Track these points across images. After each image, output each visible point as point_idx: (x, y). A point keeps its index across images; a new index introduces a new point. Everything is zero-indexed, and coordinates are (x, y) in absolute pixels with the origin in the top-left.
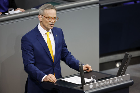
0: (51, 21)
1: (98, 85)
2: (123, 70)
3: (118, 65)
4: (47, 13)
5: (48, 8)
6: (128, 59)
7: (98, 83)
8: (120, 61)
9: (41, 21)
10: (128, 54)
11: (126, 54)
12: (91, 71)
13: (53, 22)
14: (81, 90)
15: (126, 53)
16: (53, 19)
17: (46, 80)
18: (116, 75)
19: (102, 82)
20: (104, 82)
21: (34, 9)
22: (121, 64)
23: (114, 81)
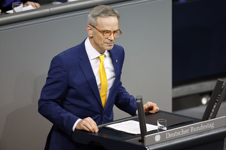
0: (109, 38)
1: (170, 136)
2: (213, 110)
3: (204, 101)
4: (101, 22)
5: (103, 15)
6: (222, 90)
7: (170, 132)
8: (208, 93)
9: (91, 36)
10: (223, 82)
11: (219, 81)
12: (158, 112)
13: (113, 38)
14: (140, 144)
15: (219, 79)
16: (112, 34)
17: (80, 127)
18: (201, 118)
19: (177, 130)
20: (180, 130)
21: (58, 3)
22: (209, 99)
23: (199, 129)
